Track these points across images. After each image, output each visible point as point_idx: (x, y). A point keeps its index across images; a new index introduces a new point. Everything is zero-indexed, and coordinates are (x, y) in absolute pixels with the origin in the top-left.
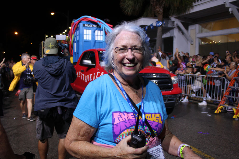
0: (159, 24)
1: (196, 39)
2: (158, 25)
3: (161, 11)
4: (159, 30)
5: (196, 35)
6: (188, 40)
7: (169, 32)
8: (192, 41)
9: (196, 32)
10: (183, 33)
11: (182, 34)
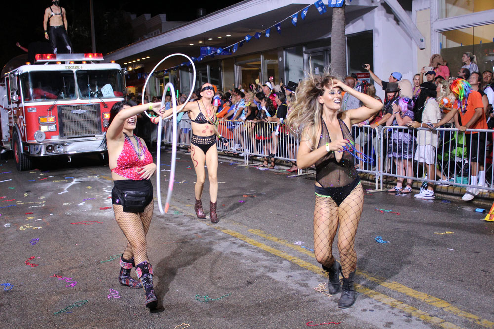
0: (337, 2)
1: (431, 34)
2: (334, 2)
4: (338, 16)
5: (431, 24)
6: (411, 38)
7: (363, 20)
8: (422, 41)
9: (431, 17)
10: (397, 20)
11: (395, 22)
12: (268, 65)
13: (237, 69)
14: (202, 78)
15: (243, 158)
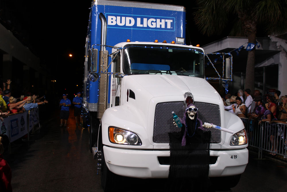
0: (251, 47)
2: (248, 48)
3: (253, 28)
4: (251, 55)
7: (273, 58)
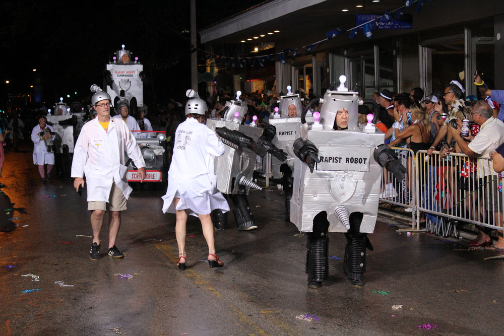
12: (478, 46)
13: (424, 54)
14: (366, 67)
15: (409, 215)
